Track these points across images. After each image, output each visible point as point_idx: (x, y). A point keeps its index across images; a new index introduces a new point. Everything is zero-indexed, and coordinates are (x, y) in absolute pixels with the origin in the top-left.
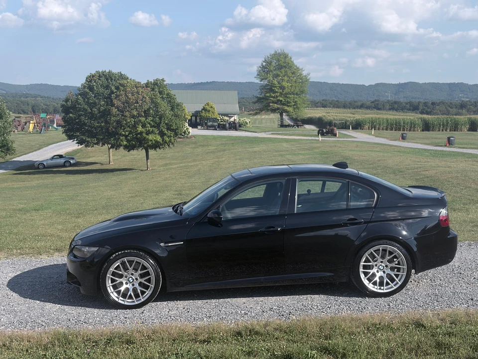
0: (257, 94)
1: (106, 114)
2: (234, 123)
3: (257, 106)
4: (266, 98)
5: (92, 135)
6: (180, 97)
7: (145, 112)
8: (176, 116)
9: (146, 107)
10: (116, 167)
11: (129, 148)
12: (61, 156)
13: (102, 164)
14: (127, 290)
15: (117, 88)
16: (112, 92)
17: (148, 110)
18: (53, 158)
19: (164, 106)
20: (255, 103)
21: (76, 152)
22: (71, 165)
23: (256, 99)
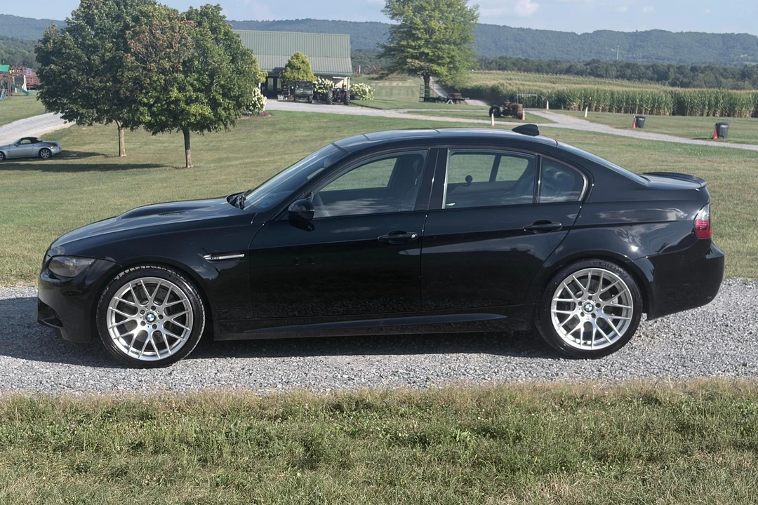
0: (385, 41)
1: (114, 65)
2: (342, 91)
3: (386, 62)
4: (400, 49)
5: (89, 102)
6: (246, 40)
7: (184, 63)
8: (240, 72)
9: (186, 55)
10: (132, 161)
11: (156, 127)
12: (33, 140)
13: (106, 156)
14: (144, 334)
15: (136, 20)
16: (127, 27)
17: (191, 60)
18: (19, 143)
19: (218, 54)
20: (380, 57)
21: (60, 134)
22: (51, 156)
23: (382, 50)
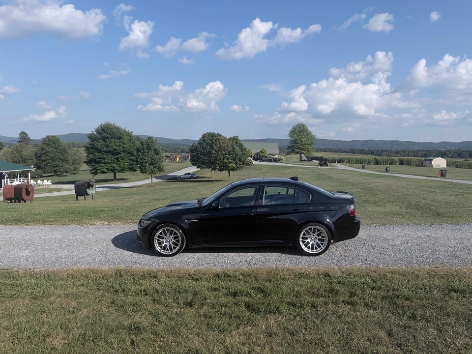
0: (288, 144)
1: (209, 153)
2: (276, 158)
3: (290, 150)
4: (293, 147)
5: (204, 163)
6: (245, 145)
7: (229, 152)
8: (244, 154)
9: (229, 150)
10: (215, 179)
11: (221, 170)
12: (189, 174)
13: (208, 178)
14: (166, 245)
15: (216, 141)
16: (213, 143)
17: (230, 151)
18: (185, 174)
19: (237, 149)
20: (287, 149)
21: (197, 172)
22: (194, 178)
23: (287, 147)
